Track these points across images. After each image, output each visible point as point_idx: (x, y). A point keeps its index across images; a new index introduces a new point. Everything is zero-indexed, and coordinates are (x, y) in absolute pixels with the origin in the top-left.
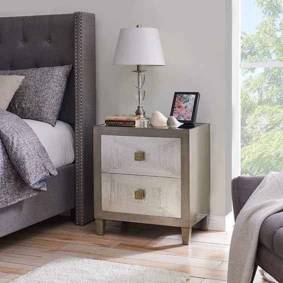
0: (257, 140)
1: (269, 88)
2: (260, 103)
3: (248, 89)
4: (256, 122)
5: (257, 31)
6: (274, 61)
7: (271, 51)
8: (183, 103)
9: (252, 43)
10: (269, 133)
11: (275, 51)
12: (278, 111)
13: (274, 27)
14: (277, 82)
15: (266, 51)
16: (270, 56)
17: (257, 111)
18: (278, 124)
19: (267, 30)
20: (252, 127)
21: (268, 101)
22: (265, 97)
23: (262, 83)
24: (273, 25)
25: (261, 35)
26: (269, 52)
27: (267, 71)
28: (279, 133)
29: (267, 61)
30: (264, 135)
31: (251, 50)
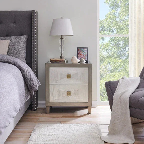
0: (106, 77)
1: (112, 49)
2: (108, 57)
3: (101, 49)
4: (105, 68)
5: (106, 18)
6: (115, 34)
7: (114, 29)
8: (82, 53)
9: (103, 24)
10: (113, 73)
11: (115, 29)
12: (118, 61)
13: (115, 15)
14: (117, 46)
15: (111, 29)
16: (113, 32)
17: (106, 61)
18: (117, 69)
19: (111, 18)
20: (103, 70)
21: (112, 56)
22: (110, 54)
23: (109, 46)
24: (115, 14)
25: (108, 20)
26: (112, 29)
27: (111, 40)
28: (118, 73)
29: (111, 34)
30: (110, 74)
31: (103, 28)
